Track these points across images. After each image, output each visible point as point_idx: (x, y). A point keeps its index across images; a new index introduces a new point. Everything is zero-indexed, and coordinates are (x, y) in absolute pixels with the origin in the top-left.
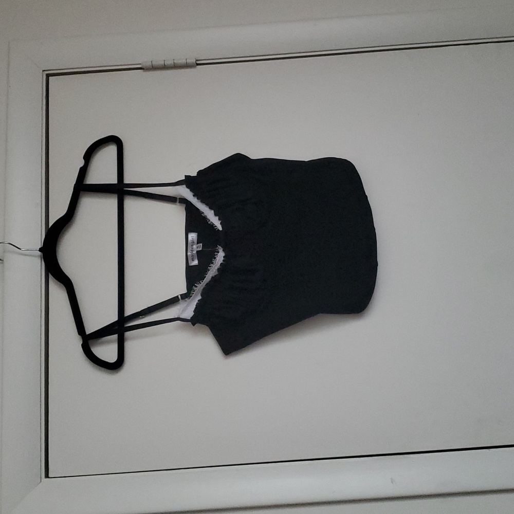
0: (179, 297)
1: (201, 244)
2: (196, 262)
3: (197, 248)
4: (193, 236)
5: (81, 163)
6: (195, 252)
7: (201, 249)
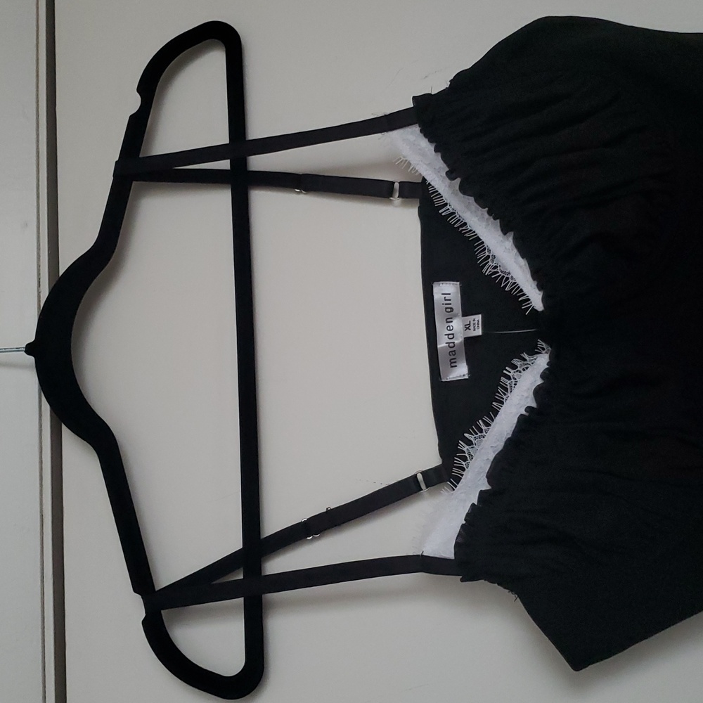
0: (420, 477)
1: (479, 317)
2: (461, 371)
3: (467, 327)
4: (447, 291)
5: (135, 103)
6: (459, 340)
7: (479, 332)
